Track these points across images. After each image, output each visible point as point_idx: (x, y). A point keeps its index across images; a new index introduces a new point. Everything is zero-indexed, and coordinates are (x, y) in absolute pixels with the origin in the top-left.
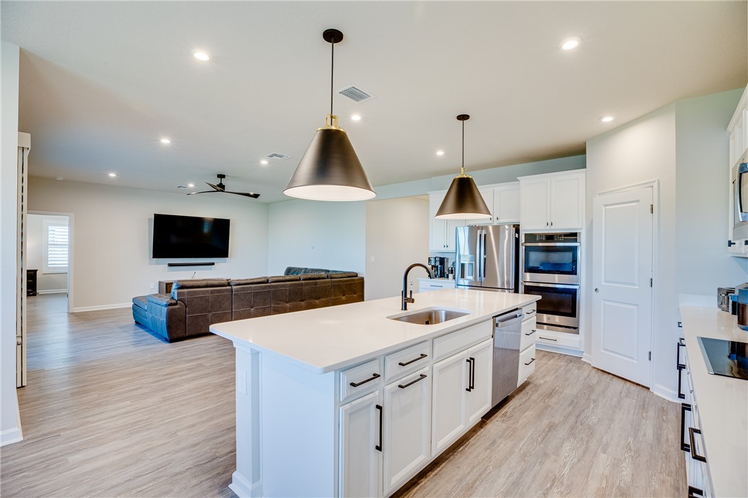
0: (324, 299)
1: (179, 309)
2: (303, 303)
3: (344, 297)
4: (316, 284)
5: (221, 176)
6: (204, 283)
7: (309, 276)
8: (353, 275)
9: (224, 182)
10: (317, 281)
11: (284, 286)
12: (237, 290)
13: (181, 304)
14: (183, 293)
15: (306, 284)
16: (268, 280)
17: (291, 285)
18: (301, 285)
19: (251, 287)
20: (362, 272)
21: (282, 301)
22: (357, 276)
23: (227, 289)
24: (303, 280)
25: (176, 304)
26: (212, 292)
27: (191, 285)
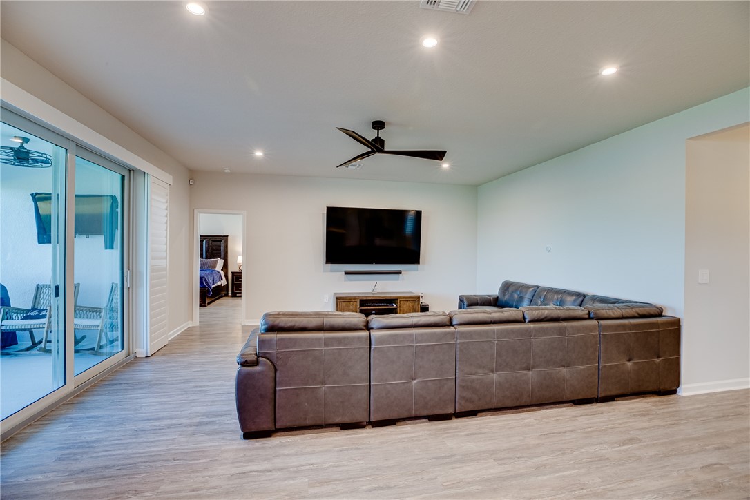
0: (582, 367)
1: (259, 373)
2: (530, 373)
3: (630, 364)
4: (562, 331)
5: (378, 125)
6: (314, 322)
7: (546, 312)
8: (653, 311)
9: (383, 134)
10: (565, 324)
11: (486, 333)
12: (381, 340)
13: (265, 364)
14: (270, 341)
15: (538, 331)
16: (451, 320)
17: (502, 332)
18: (528, 332)
19: (410, 335)
20: (674, 306)
21: (480, 367)
22: (660, 315)
23: (359, 338)
24: (532, 321)
25: (256, 363)
26: (327, 342)
27: (289, 324)
